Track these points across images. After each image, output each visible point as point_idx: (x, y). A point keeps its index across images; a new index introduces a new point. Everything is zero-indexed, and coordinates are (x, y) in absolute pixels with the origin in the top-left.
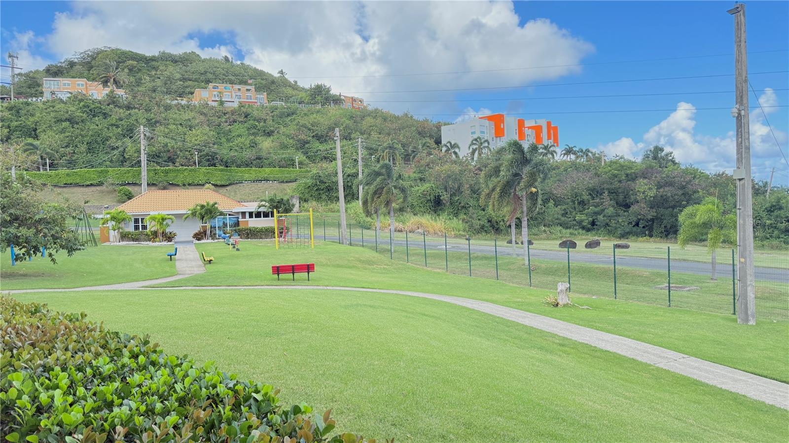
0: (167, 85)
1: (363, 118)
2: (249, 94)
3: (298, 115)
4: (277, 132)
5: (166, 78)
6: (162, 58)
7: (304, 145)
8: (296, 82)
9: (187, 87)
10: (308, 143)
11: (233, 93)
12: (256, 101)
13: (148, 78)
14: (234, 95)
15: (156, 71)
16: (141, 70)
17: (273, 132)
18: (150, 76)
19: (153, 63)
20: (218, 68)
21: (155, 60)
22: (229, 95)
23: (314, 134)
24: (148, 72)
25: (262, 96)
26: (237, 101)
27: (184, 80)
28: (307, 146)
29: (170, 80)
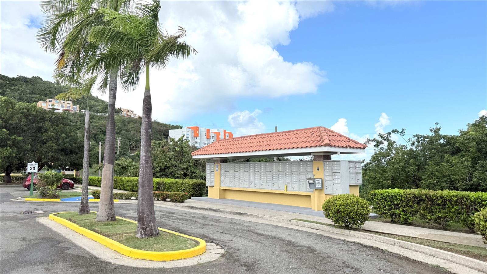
0: (21, 96)
1: (129, 123)
2: (69, 105)
3: (95, 119)
4: (82, 128)
5: (21, 92)
6: (18, 80)
7: (95, 136)
8: (97, 97)
9: (32, 98)
10: (97, 135)
11: (60, 104)
12: (73, 109)
13: (9, 90)
14: (60, 106)
15: (15, 87)
16: (6, 85)
17: (80, 128)
18: (12, 89)
19: (13, 82)
20: (52, 88)
21: (14, 80)
22: (57, 105)
23: (101, 130)
24: (10, 87)
25: (76, 107)
26: (62, 109)
27: (31, 93)
28: (96, 136)
29: (23, 93)
